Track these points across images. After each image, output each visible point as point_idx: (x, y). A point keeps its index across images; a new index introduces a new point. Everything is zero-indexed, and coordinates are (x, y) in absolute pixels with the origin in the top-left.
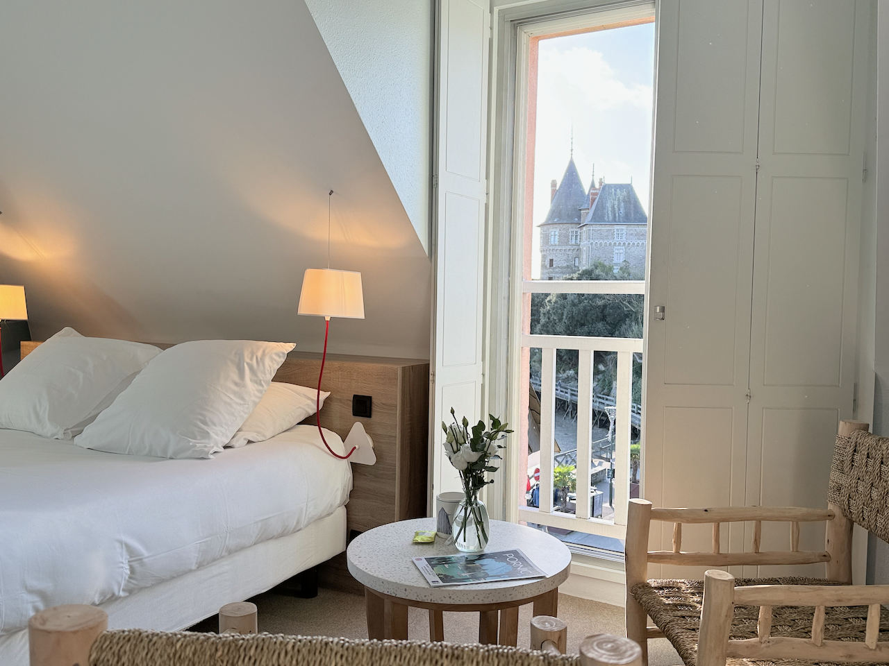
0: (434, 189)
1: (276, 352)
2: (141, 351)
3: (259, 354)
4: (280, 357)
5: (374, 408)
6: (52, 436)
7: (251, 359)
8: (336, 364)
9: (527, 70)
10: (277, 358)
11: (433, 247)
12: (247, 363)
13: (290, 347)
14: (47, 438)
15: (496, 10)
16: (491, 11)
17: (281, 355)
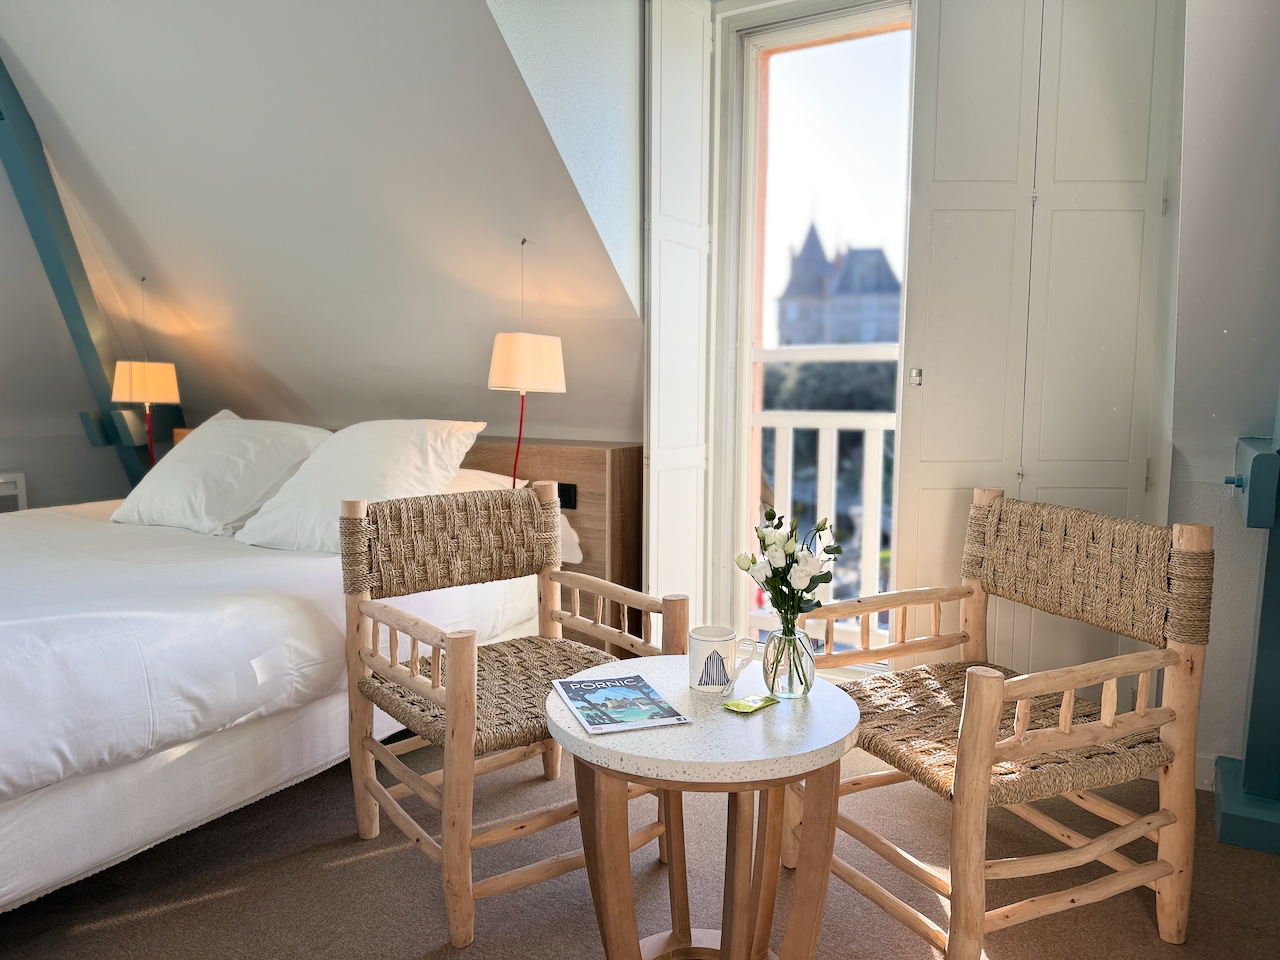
0: (646, 236)
1: (465, 434)
2: (307, 434)
3: (444, 435)
4: (468, 438)
5: (580, 498)
6: (210, 532)
7: (435, 441)
8: (535, 448)
9: (756, 91)
10: (465, 439)
11: (646, 306)
12: (431, 446)
13: (479, 427)
14: (205, 534)
15: (719, 18)
16: (713, 20)
17: (470, 436)
